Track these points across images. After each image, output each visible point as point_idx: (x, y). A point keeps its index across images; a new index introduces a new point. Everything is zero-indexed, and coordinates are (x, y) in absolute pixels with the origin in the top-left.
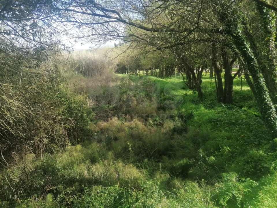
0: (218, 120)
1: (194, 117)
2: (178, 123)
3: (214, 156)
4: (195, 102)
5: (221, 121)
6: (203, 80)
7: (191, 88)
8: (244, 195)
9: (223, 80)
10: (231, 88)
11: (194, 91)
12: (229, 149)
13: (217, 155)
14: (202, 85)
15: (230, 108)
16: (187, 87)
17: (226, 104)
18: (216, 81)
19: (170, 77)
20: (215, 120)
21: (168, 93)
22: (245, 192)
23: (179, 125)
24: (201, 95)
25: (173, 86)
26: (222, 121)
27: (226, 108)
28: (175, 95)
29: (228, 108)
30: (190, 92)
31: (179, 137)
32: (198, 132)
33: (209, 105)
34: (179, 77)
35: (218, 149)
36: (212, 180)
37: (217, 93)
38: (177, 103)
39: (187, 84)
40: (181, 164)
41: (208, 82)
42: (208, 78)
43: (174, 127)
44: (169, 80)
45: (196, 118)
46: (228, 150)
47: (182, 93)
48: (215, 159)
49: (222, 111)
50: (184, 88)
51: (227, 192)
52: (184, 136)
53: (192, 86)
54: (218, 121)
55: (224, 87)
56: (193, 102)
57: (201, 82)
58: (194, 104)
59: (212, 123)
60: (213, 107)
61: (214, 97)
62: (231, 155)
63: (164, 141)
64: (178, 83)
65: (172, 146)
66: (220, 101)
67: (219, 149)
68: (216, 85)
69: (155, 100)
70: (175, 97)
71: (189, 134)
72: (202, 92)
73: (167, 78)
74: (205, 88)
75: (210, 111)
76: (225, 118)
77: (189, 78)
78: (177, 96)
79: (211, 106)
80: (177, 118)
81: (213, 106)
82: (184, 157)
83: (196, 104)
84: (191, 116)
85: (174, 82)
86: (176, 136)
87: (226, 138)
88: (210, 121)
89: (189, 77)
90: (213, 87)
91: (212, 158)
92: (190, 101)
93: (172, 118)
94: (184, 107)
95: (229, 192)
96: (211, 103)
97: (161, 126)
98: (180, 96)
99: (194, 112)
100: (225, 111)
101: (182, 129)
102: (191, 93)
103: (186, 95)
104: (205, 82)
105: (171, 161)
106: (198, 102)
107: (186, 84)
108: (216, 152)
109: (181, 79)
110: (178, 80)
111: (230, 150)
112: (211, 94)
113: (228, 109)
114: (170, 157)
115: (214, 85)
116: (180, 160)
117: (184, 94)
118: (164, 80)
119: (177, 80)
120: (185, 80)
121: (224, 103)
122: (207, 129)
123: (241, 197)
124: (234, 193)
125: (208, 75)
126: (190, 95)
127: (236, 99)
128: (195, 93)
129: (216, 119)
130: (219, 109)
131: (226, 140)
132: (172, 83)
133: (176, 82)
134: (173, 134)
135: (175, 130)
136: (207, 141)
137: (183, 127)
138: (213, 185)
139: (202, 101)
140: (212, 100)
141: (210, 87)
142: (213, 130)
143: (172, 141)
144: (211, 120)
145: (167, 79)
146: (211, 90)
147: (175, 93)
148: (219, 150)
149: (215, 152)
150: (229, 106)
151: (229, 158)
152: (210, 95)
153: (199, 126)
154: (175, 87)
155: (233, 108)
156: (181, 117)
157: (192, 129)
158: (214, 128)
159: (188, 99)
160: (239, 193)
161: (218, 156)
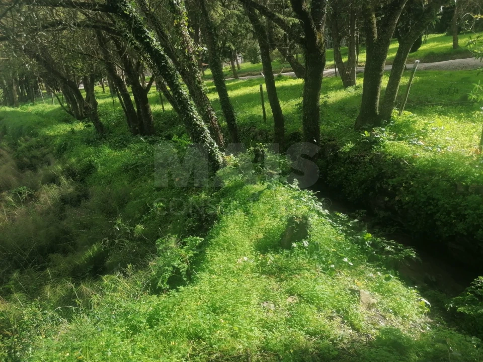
0: (137, 164)
1: (96, 170)
2: (67, 187)
3: (141, 223)
4: (92, 142)
5: (143, 165)
6: (100, 102)
7: (80, 118)
8: (190, 262)
9: (132, 98)
10: (146, 109)
11: (86, 123)
12: (162, 204)
13: (146, 220)
14: (100, 109)
15: (153, 141)
16: (72, 117)
17: (145, 136)
18: (120, 99)
19: (32, 101)
20: (132, 165)
21: (34, 135)
22: (190, 258)
23: (71, 190)
24: (100, 127)
25: (42, 120)
26: (145, 165)
27: (147, 142)
28: (50, 136)
29: (150, 141)
30: (79, 126)
31: (75, 210)
32: (109, 193)
33: (119, 142)
34: (50, 99)
35: (146, 210)
36: (144, 261)
37: (128, 120)
38: (59, 151)
39: (70, 112)
40: (90, 256)
41: (110, 104)
42: (108, 97)
43: (62, 196)
44: (30, 108)
45: (99, 170)
46: (160, 206)
47: (65, 130)
48: (145, 227)
49: (141, 149)
50: (67, 121)
51: (165, 266)
52: (86, 207)
53: (82, 114)
54: (138, 166)
55: (136, 109)
56: (89, 143)
57: (95, 104)
58: (91, 146)
59: (128, 171)
60: (126, 146)
61: (125, 127)
62: (166, 212)
63: (48, 227)
64: (51, 112)
65: (66, 232)
66: (135, 133)
67: (148, 209)
68: (123, 107)
69: (9, 153)
70: (51, 140)
71: (94, 201)
72: (101, 124)
73: (24, 104)
74: (107, 114)
75: (123, 153)
76: (147, 159)
77: (71, 100)
78: (56, 136)
79: (122, 144)
80: (63, 178)
81: (125, 143)
82: (91, 242)
83: (95, 146)
84: (89, 169)
85: (43, 111)
86: (70, 211)
87: (154, 191)
88: (126, 169)
89: (69, 99)
90: (120, 111)
91: (140, 227)
92: (82, 142)
93: (53, 180)
94: (74, 155)
95: (168, 266)
96: (121, 139)
97: (35, 201)
98: (61, 135)
99: (95, 159)
100: (146, 148)
101: (78, 196)
102: (82, 128)
103: (73, 131)
104: (104, 104)
105: (68, 258)
106: (98, 141)
107: (67, 111)
108: (144, 216)
109: (56, 104)
110: (50, 106)
111: (164, 206)
112: (118, 124)
113: (150, 144)
114: (65, 252)
115: (120, 108)
116: (86, 249)
117: (69, 132)
118: (19, 109)
119: (48, 106)
120: (65, 105)
121: (143, 135)
122: (122, 184)
123: (186, 265)
124: (175, 264)
125: (108, 91)
126: (81, 132)
127: (159, 125)
128: (89, 126)
129: (134, 165)
130: (138, 146)
131: (156, 193)
132: (39, 114)
133: (47, 110)
134: (62, 210)
135: (65, 201)
136: (127, 203)
137: (80, 191)
138: (145, 267)
139: (105, 137)
140: (122, 134)
141: (115, 111)
142: (133, 183)
143: (64, 223)
144: (127, 166)
145: (25, 107)
146: (117, 116)
147: (50, 132)
148: (148, 211)
149: (142, 216)
150: (150, 139)
151: (164, 218)
152: (117, 126)
153: (109, 182)
154: (47, 119)
155: (157, 141)
156: (70, 173)
157: (96, 191)
158: (134, 178)
159: (78, 139)
160: (183, 262)
161: (149, 222)
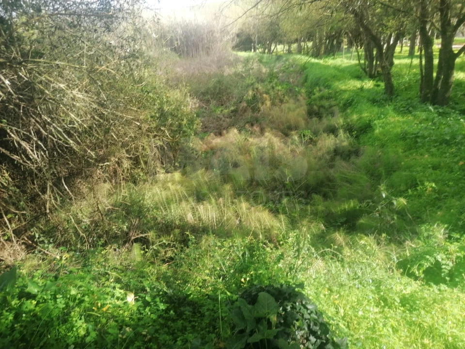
0: (418, 135)
1: (374, 130)
2: (343, 140)
3: (405, 197)
4: (377, 102)
5: (424, 137)
6: (396, 62)
7: (372, 77)
8: (456, 262)
9: (436, 62)
10: (448, 75)
11: (377, 82)
12: (434, 185)
13: (410, 196)
14: (394, 70)
15: (443, 113)
16: (364, 74)
17: (436, 106)
18: (421, 62)
19: (334, 55)
20: (412, 134)
21: (328, 87)
22: (458, 258)
23: (345, 144)
24: (390, 90)
25: (338, 74)
26: (426, 138)
27: (436, 113)
28: (341, 90)
29: (440, 113)
30: (369, 84)
31: (344, 164)
32: (380, 156)
33: (404, 107)
34: (349, 55)
35: (414, 185)
36: (399, 237)
37: (421, 85)
38: (345, 105)
39: (364, 70)
40: (345, 209)
41: (406, 65)
42: (404, 58)
43: (336, 147)
44: (330, 61)
45: (377, 131)
46: (431, 187)
47: (354, 86)
48: (407, 202)
49: (427, 120)
50: (359, 78)
51: (427, 255)
52: (353, 163)
53: (375, 72)
54: (418, 137)
55: (435, 75)
56: (374, 103)
57: (392, 64)
58: (375, 106)
59: (406, 139)
60: (410, 112)
61: (415, 92)
62: (437, 195)
63: (318, 170)
64: (347, 67)
65: (330, 180)
66: (424, 100)
67: (416, 185)
68: (421, 70)
69: (304, 99)
70: (340, 94)
71: (362, 160)
72: (392, 85)
73: (327, 57)
74: (399, 76)
75: (405, 119)
76: (432, 131)
77: (370, 57)
78: (345, 91)
79: (407, 109)
80: (341, 131)
81: (411, 109)
82: (350, 197)
83: (379, 106)
84: (366, 128)
85: (340, 66)
86: (340, 163)
87: (429, 168)
88: (403, 137)
90: (415, 74)
91: (403, 201)
92: (368, 100)
93: (333, 131)
94: (357, 112)
96: (408, 104)
97: (313, 145)
98: (350, 91)
99: (375, 120)
100: (433, 119)
101: (349, 151)
102: (372, 87)
103: (362, 89)
104: (400, 64)
105: (327, 203)
106: (383, 102)
107: (362, 68)
108: (410, 190)
109: (353, 60)
110: (348, 61)
111: (436, 188)
112: (409, 88)
113: (439, 115)
114: (325, 196)
115: (416, 71)
116: (344, 202)
117: (359, 89)
118: (321, 62)
119: (346, 61)
120: (362, 62)
121: (433, 104)
122: (396, 152)
123: (451, 264)
124: (438, 257)
125: (406, 51)
126: (369, 90)
127: (456, 96)
128: (378, 86)
129: (415, 134)
130: (423, 115)
131: (430, 170)
132: (336, 68)
133: (343, 65)
134: (332, 159)
135: (337, 152)
136: (394, 171)
137: (352, 147)
138: (400, 243)
139: (391, 100)
140: (409, 98)
141: (409, 73)
142: (407, 153)
143: (332, 171)
144: (406, 134)
145: (327, 60)
146: (410, 80)
147: (341, 86)
148: (415, 187)
149: (407, 190)
150: (441, 110)
151: (432, 201)
152: (406, 90)
153: (383, 146)
154: (342, 73)
155: (448, 113)
156: (349, 129)
157: (369, 151)
158: (410, 149)
159: (365, 97)
160: (448, 258)
161: (413, 198)
